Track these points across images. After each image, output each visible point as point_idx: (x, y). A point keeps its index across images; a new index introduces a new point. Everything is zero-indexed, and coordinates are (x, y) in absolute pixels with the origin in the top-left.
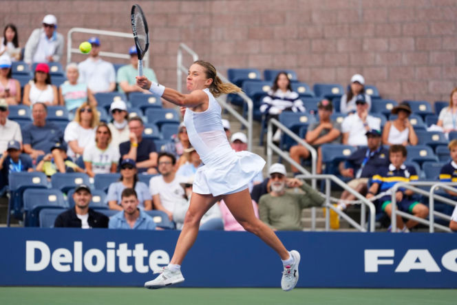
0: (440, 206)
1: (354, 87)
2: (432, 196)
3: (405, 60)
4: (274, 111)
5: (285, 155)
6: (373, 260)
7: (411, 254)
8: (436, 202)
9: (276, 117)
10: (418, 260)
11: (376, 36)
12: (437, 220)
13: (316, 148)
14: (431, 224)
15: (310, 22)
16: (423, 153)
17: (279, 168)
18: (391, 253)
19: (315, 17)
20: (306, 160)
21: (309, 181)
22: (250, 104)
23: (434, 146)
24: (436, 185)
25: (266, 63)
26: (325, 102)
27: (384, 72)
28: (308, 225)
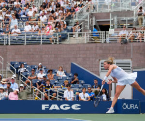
0: (60, 94)
1: (40, 66)
2: (58, 92)
3: (52, 60)
4: (21, 71)
5: (24, 82)
6: (44, 107)
7: (53, 106)
8: (59, 93)
9: (22, 73)
10: (54, 107)
11: (45, 54)
12: (59, 98)
13: (31, 80)
14: (58, 98)
15: (30, 51)
16: (56, 82)
17: (22, 85)
18: (48, 105)
19: (31, 49)
20: (28, 83)
21: (29, 88)
22: (16, 70)
23: (59, 80)
24: (59, 89)
25: (20, 60)
26: (33, 69)
27: (47, 63)
28: (29, 99)
